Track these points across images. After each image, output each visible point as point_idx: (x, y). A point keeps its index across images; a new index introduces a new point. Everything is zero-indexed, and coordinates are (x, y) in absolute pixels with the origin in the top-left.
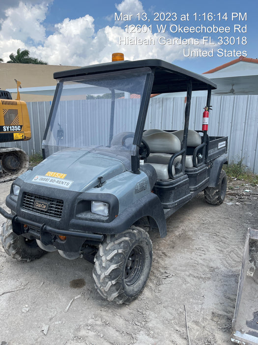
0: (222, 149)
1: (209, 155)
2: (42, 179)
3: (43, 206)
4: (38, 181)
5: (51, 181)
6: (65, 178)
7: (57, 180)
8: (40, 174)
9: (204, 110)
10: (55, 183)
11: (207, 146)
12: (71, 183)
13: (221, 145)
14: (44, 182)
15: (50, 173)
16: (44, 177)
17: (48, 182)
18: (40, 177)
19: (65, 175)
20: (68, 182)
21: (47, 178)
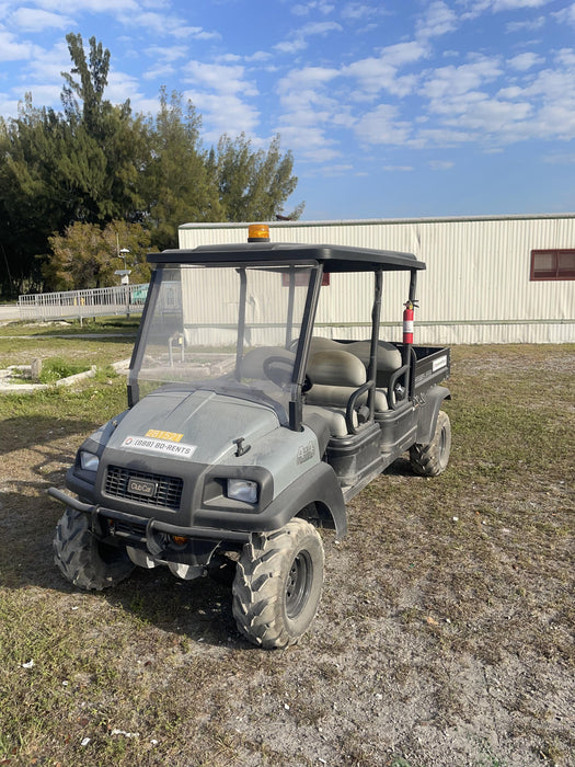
0: (441, 372)
1: (416, 386)
2: (140, 443)
3: (145, 488)
4: (132, 445)
5: (157, 446)
6: (181, 442)
7: (167, 444)
8: (136, 435)
9: (404, 308)
10: (164, 450)
11: (411, 369)
12: (193, 449)
13: (439, 363)
14: (145, 447)
15: (152, 432)
16: (143, 439)
17: (153, 448)
18: (135, 439)
19: (180, 436)
20: (187, 447)
21: (148, 440)
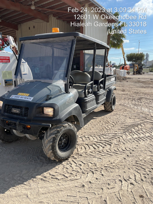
0: (113, 82)
2: (16, 97)
3: (17, 111)
4: (13, 98)
5: (21, 97)
7: (24, 97)
11: (105, 80)
12: (32, 98)
13: (113, 79)
15: (20, 94)
18: (14, 96)
19: (28, 94)
21: (18, 96)
